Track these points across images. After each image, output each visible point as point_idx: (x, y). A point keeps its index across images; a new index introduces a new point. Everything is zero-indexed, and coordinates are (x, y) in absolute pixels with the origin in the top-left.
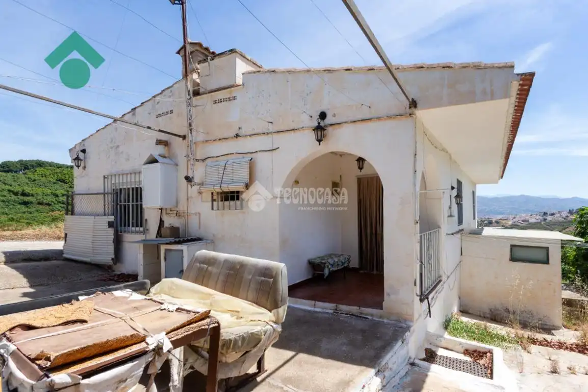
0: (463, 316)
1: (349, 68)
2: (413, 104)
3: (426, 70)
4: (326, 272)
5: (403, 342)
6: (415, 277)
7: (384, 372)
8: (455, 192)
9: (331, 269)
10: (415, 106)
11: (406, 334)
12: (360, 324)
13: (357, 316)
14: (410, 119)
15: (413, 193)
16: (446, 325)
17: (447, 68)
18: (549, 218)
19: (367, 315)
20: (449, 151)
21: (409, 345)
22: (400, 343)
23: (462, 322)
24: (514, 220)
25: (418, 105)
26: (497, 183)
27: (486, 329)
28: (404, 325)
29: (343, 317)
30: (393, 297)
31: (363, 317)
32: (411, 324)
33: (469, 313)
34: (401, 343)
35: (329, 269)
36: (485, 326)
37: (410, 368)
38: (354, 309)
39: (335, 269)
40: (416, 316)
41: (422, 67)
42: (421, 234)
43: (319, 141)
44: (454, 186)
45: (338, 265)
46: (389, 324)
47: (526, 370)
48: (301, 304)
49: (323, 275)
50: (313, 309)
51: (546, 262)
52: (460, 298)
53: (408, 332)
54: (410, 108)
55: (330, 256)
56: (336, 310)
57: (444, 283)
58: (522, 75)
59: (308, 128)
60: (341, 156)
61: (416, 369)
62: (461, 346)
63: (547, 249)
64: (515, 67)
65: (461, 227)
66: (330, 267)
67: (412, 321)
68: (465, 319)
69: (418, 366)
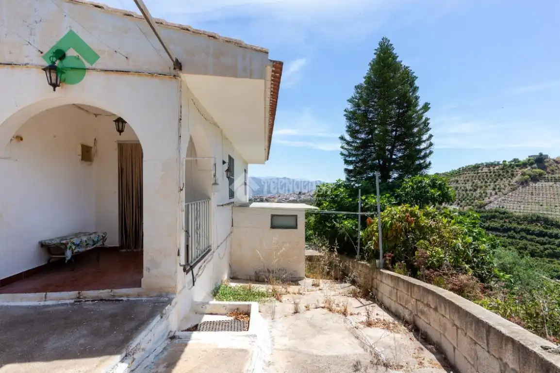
0: (231, 282)
1: (100, 5)
2: (177, 65)
3: (191, 34)
4: (69, 254)
5: (162, 317)
6: (178, 246)
7: (133, 354)
8: (226, 166)
9: (75, 251)
10: (181, 69)
11: (167, 308)
12: (109, 308)
13: (109, 300)
14: (174, 80)
15: (177, 159)
16: (215, 293)
17: (212, 38)
18: (303, 197)
19: (121, 296)
20: (221, 127)
21: (170, 318)
22: (158, 318)
23: (230, 288)
24: (279, 198)
25: (183, 68)
26: (264, 163)
27: (250, 290)
28: (165, 299)
29: (88, 305)
30: (154, 271)
31: (116, 300)
32: (172, 296)
33: (239, 279)
34: (160, 318)
35: (73, 251)
36: (250, 287)
37: (169, 343)
38: (104, 293)
39: (81, 250)
40: (179, 287)
41: (187, 30)
42: (187, 204)
43: (55, 86)
44: (225, 160)
45: (87, 244)
46: (148, 301)
47: (277, 316)
48: (22, 300)
49: (65, 258)
50: (42, 303)
51: (295, 227)
52: (230, 266)
53: (169, 305)
54: (175, 69)
55: (77, 235)
56: (79, 298)
57: (214, 252)
58: (274, 62)
59: (36, 66)
60: (96, 115)
61: (176, 341)
62: (224, 308)
63: (296, 216)
64: (269, 54)
65: (232, 200)
66: (73, 247)
67: (174, 293)
68: (233, 285)
69: (179, 338)
